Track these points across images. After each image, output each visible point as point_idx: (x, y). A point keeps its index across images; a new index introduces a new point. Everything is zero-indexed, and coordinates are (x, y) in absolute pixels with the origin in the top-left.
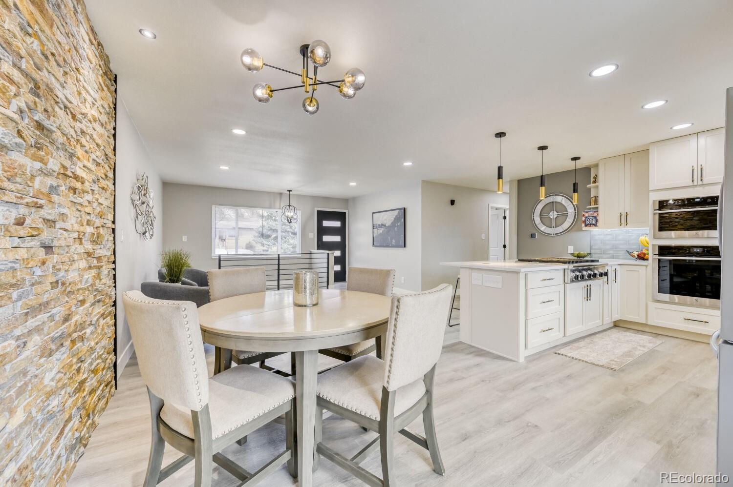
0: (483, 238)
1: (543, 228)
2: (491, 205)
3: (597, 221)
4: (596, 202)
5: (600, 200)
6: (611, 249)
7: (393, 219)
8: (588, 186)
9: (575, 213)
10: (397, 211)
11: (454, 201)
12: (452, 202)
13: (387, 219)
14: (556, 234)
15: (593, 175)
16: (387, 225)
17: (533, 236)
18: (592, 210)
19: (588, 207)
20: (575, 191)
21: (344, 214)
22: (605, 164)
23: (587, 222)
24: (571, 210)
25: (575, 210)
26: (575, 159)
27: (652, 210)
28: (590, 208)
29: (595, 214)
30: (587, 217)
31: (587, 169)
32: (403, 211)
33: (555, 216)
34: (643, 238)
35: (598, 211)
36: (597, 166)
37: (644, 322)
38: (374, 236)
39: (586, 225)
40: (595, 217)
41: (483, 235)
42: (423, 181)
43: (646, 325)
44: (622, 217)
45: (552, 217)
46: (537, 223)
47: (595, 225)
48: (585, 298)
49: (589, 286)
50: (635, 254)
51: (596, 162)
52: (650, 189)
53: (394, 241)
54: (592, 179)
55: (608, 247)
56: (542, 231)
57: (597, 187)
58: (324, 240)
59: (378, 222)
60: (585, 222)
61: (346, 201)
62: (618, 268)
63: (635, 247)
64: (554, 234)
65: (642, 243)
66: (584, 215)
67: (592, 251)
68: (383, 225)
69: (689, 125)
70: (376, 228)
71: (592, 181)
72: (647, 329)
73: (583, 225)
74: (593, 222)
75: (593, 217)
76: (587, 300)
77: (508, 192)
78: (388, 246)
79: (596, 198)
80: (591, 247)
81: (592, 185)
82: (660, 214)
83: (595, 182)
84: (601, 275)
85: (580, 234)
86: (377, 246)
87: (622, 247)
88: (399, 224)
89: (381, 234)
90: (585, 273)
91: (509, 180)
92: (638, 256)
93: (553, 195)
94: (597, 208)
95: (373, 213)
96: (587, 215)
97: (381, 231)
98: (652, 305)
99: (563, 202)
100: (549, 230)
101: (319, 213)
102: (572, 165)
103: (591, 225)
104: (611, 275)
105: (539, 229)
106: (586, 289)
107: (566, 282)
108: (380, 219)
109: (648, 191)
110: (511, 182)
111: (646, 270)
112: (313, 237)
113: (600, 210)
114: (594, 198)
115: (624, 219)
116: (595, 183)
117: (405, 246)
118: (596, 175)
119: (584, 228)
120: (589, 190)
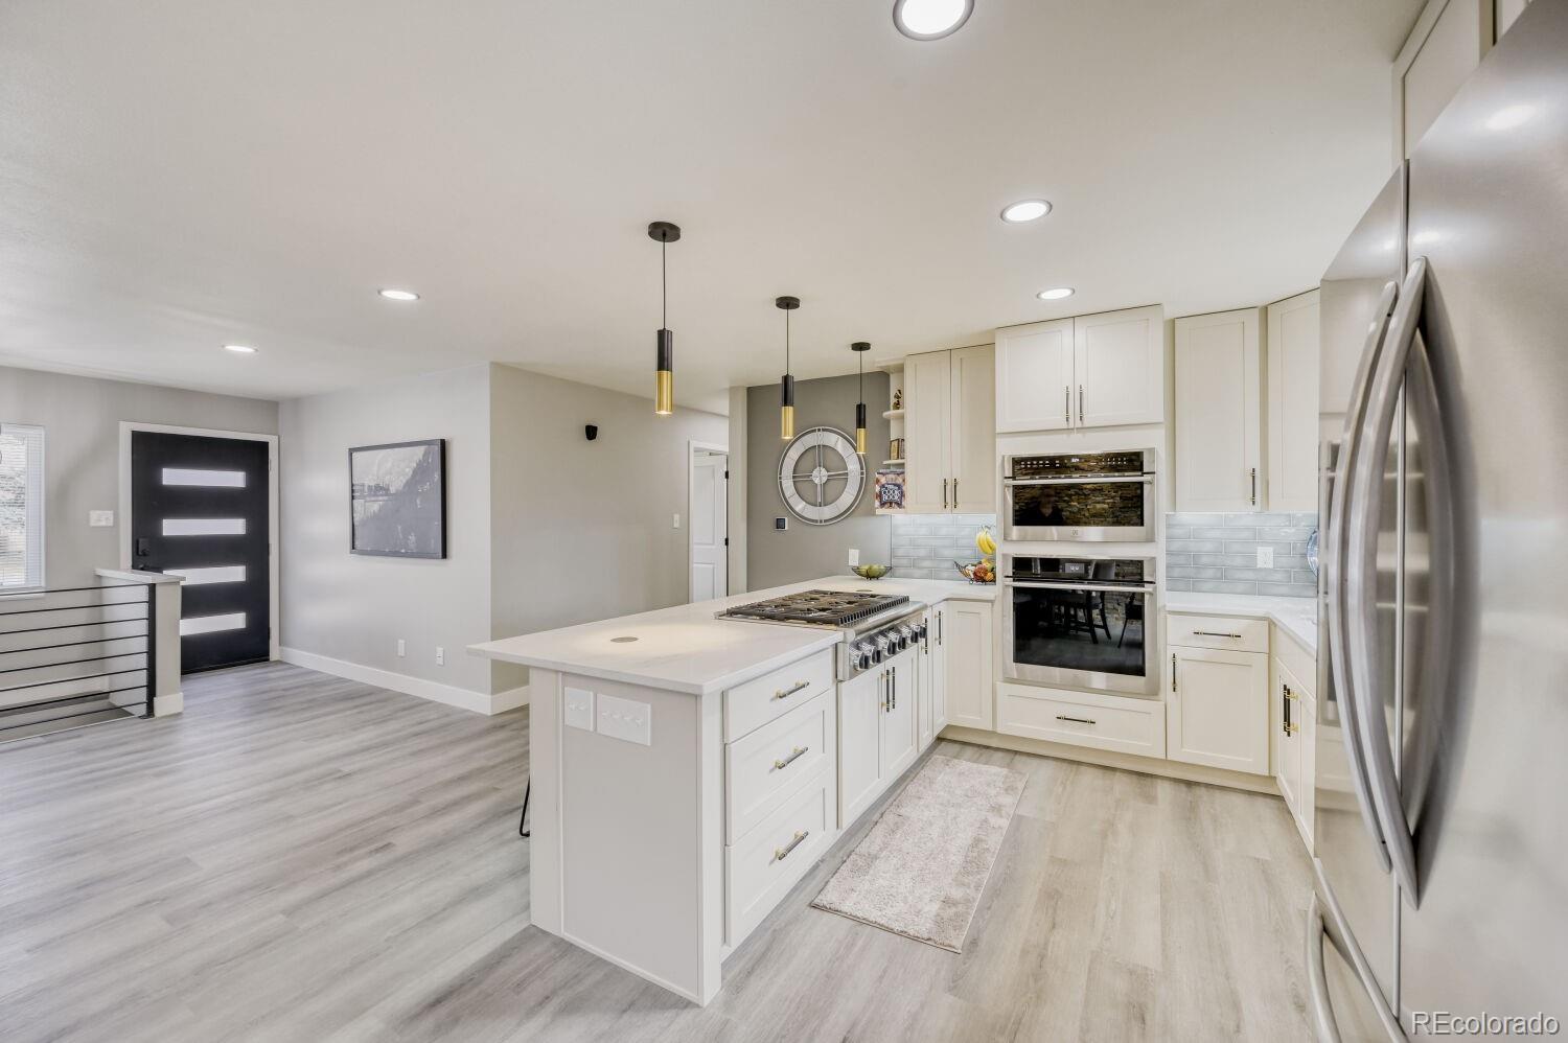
0: (676, 525)
1: (800, 506)
2: (694, 444)
3: (902, 495)
4: (900, 453)
5: (908, 446)
6: (928, 558)
7: (409, 472)
8: (885, 414)
9: (862, 474)
10: (420, 450)
11: (595, 429)
12: (591, 432)
13: (395, 469)
14: (825, 521)
15: (893, 392)
16: (393, 490)
17: (780, 524)
18: (892, 469)
19: (885, 462)
20: (861, 423)
21: (262, 448)
22: (916, 366)
23: (885, 498)
24: (853, 467)
25: (862, 468)
26: (861, 347)
27: (1001, 478)
28: (888, 466)
29: (899, 481)
30: (883, 486)
31: (882, 377)
32: (437, 448)
33: (825, 479)
34: (982, 535)
35: (903, 473)
36: (900, 369)
37: (990, 728)
38: (356, 520)
39: (883, 504)
40: (899, 486)
41: (677, 517)
42: (497, 367)
43: (993, 733)
44: (948, 488)
45: (817, 481)
46: (787, 495)
47: (899, 505)
48: (882, 705)
49: (891, 671)
50: (971, 569)
51: (900, 362)
52: (998, 431)
53: (412, 538)
54: (893, 400)
55: (922, 552)
56: (798, 514)
57: (902, 418)
58: (165, 533)
59: (365, 479)
60: (880, 496)
61: (270, 407)
62: (942, 607)
63: (968, 552)
64: (821, 521)
65: (981, 546)
66: (878, 481)
67: (894, 562)
68: (382, 488)
69: (1065, 293)
70: (364, 497)
71: (892, 404)
72: (994, 743)
73: (877, 503)
74: (896, 498)
75: (895, 485)
76: (888, 710)
77: (726, 412)
78: (395, 554)
79: (901, 441)
80: (892, 555)
81: (892, 412)
82: (1015, 487)
83: (897, 406)
84: (915, 638)
85: (872, 522)
86: (363, 553)
87: (947, 553)
88: (427, 486)
89: (376, 517)
90: (883, 643)
91: (728, 386)
92: (975, 574)
93: (819, 430)
94: (903, 464)
95: (352, 451)
96: (883, 480)
97: (375, 507)
98: (1004, 689)
99: (839, 449)
100: (811, 512)
101: (141, 440)
102: (852, 363)
103: (891, 503)
104: (932, 633)
105: (791, 507)
106: (885, 680)
107: (840, 678)
108: (373, 468)
109: (994, 435)
110: (733, 390)
111: (992, 611)
112: (111, 523)
113: (908, 469)
114: (896, 443)
115: (951, 494)
116: (898, 408)
117: (444, 555)
118: (899, 391)
119: (879, 511)
120: (887, 423)
